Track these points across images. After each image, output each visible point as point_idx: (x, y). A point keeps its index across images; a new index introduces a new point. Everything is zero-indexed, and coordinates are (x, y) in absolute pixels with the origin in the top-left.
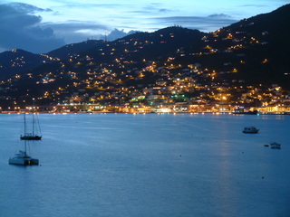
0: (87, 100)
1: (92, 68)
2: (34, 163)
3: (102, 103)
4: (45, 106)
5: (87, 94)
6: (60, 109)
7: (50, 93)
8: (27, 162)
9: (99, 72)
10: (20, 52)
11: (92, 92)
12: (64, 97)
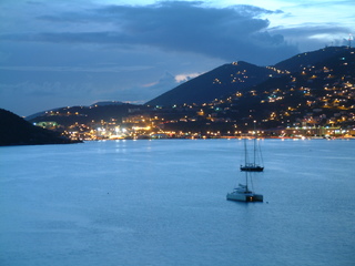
0: (324, 123)
1: (331, 82)
2: (258, 199)
3: (344, 126)
4: (271, 130)
5: (324, 116)
6: (289, 134)
7: (277, 114)
8: (249, 198)
9: (340, 87)
10: (242, 65)
11: (331, 113)
12: (295, 118)
